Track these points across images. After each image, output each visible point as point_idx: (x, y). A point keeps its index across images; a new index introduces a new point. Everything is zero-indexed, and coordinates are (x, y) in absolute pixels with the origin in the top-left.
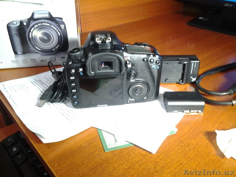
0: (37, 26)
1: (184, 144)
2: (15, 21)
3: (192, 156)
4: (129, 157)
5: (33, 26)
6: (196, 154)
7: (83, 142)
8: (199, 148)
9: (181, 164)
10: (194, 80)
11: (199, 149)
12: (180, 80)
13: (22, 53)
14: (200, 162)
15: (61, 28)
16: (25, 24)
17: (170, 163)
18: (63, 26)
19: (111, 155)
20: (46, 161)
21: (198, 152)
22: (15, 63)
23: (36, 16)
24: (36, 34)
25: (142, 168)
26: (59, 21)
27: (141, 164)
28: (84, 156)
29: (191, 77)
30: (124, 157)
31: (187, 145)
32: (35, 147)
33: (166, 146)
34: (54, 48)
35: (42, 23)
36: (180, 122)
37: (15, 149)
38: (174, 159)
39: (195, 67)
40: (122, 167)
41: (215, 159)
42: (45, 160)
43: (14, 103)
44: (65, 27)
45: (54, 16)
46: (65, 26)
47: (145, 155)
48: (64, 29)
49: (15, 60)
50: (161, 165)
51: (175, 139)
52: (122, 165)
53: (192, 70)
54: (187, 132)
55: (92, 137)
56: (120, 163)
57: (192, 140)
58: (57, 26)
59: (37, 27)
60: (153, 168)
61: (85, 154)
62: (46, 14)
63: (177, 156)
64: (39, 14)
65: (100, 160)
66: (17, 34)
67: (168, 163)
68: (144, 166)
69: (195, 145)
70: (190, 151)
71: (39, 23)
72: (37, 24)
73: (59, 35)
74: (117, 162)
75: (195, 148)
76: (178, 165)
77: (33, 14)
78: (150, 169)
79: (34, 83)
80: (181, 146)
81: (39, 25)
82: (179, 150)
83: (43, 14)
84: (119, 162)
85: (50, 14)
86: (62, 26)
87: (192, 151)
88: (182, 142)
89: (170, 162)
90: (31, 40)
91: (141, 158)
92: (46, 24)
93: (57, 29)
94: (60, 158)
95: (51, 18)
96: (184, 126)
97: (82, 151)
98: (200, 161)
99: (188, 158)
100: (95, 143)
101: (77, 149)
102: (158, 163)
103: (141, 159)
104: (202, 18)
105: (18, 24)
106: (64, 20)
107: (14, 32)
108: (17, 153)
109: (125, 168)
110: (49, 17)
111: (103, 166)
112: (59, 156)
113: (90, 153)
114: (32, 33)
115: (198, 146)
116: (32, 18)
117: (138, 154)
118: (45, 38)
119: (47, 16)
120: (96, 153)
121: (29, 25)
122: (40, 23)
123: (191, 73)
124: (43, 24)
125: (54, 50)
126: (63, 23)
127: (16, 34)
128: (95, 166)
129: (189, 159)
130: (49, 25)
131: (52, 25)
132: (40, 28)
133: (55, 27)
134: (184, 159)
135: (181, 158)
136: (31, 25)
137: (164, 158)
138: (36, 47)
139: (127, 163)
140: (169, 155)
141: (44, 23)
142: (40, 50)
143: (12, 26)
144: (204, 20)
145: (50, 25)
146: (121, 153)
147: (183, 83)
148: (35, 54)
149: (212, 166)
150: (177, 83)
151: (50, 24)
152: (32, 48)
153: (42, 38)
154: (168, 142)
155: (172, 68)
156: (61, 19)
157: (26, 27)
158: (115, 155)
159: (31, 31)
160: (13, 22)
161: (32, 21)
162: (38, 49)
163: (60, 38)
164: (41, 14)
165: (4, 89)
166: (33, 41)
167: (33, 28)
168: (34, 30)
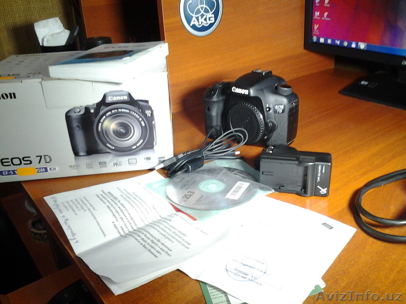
0: (110, 113)
2: (78, 108)
5: (104, 114)
13: (85, 154)
15: (146, 114)
16: (92, 111)
18: (150, 112)
22: (74, 169)
23: (109, 99)
24: (109, 125)
26: (144, 105)
34: (135, 144)
35: (117, 109)
44: (152, 114)
45: (136, 98)
46: (152, 111)
48: (150, 116)
49: (75, 165)
54: (344, 287)
58: (140, 112)
59: (110, 116)
62: (125, 95)
64: (113, 96)
66: (80, 125)
71: (113, 109)
72: (111, 110)
73: (143, 125)
77: (105, 97)
79: (101, 197)
81: (113, 111)
83: (120, 96)
85: (130, 95)
86: (148, 113)
90: (101, 135)
92: (123, 110)
93: (141, 117)
95: (131, 102)
96: (339, 277)
104: (366, 83)
105: (82, 112)
106: (150, 104)
107: (75, 124)
110: (129, 100)
114: (102, 123)
116: (103, 103)
118: (121, 130)
119: (126, 98)
121: (99, 112)
122: (115, 109)
124: (120, 110)
125: (135, 147)
126: (150, 108)
127: (78, 127)
130: (128, 111)
131: (133, 111)
132: (115, 116)
133: (137, 113)
136: (101, 113)
138: (108, 145)
141: (121, 108)
142: (113, 148)
143: (73, 115)
144: (369, 86)
145: (130, 112)
148: (106, 154)
151: (130, 110)
152: (101, 146)
153: (117, 131)
156: (147, 102)
157: (93, 115)
159: (102, 121)
160: (74, 108)
161: (102, 107)
162: (110, 146)
163: (144, 129)
164: (116, 96)
165: (55, 207)
166: (103, 134)
167: (104, 117)
168: (105, 119)
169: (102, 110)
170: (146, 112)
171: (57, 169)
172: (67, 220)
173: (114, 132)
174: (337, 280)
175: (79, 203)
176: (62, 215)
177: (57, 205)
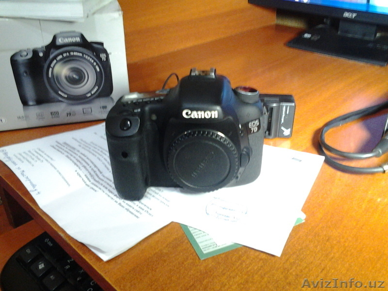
0: (60, 57)
1: (322, 237)
2: (25, 51)
3: (337, 255)
4: (241, 264)
5: (55, 58)
6: (342, 252)
7: (164, 246)
8: (345, 242)
9: (323, 269)
11: (346, 244)
12: (265, 133)
13: (35, 103)
14: (352, 264)
15: (101, 58)
16: (41, 54)
17: (307, 270)
18: (105, 55)
19: (213, 263)
20: (110, 281)
21: (345, 249)
22: (23, 120)
23: (60, 41)
24: (61, 70)
25: (266, 279)
26: (98, 48)
27: (263, 274)
28: (170, 269)
30: (233, 264)
31: (327, 238)
32: (87, 260)
33: (295, 242)
34: (90, 92)
35: (69, 52)
38: (312, 262)
40: (233, 281)
41: (373, 258)
42: (107, 279)
43: (34, 186)
44: (107, 58)
45: (90, 39)
46: (107, 55)
47: (266, 259)
48: (105, 60)
49: (23, 115)
50: (294, 273)
51: (306, 231)
52: (234, 278)
53: (283, 117)
54: (322, 219)
55: (177, 237)
56: (229, 275)
57: (332, 231)
58: (94, 55)
59: (61, 60)
60: (282, 278)
61: (171, 264)
62: (77, 37)
63: (314, 258)
64: (64, 37)
65: (198, 272)
67: (304, 269)
68: (269, 277)
69: (338, 239)
70: (332, 247)
72: (62, 54)
73: (98, 70)
74: (225, 273)
75: (339, 242)
76: (320, 271)
77: (55, 38)
78: (278, 281)
80: (319, 242)
81: (65, 55)
82: (316, 247)
83: (72, 37)
84: (228, 273)
85: (82, 37)
86: (103, 56)
87: (335, 247)
88: (318, 235)
89: (306, 267)
90: (52, 81)
91: (260, 264)
92: (75, 54)
93: (95, 61)
94: (132, 275)
95: (84, 44)
97: (165, 261)
98: (352, 262)
99: (332, 258)
100: (183, 247)
101: (157, 258)
102: (288, 271)
103: (262, 267)
104: (309, 36)
105: (30, 56)
106: (105, 46)
107: (22, 69)
108: (47, 272)
109: (240, 282)
110: (81, 42)
111: (205, 282)
112: (130, 272)
113: (179, 263)
114: (53, 69)
115: (343, 238)
116: (53, 45)
117: (254, 259)
118: (74, 76)
119: (78, 39)
120: (188, 261)
121: (49, 56)
122: (66, 52)
124: (72, 53)
125: (89, 95)
126: (105, 51)
127: (26, 72)
128: (191, 283)
129: (333, 260)
130: (81, 55)
131: (86, 54)
132: (67, 60)
133: (90, 57)
134: (327, 262)
135: (322, 260)
136: (51, 57)
137: (297, 262)
138: (60, 92)
139: (240, 275)
140: (302, 256)
141: (73, 51)
142: (66, 96)
143: (20, 59)
144: (312, 38)
145: (83, 55)
146: (228, 259)
147: (270, 137)
148: (58, 103)
149: (371, 268)
151: (83, 53)
152: (53, 94)
153: (69, 77)
154: (297, 237)
156: (102, 44)
157: (42, 59)
158: (219, 263)
159: (52, 65)
160: (21, 51)
161: (52, 50)
162: (63, 94)
163: (99, 75)
164: (67, 37)
165: (7, 159)
166: (55, 82)
167: (55, 61)
168: (56, 64)
169: (52, 53)
170: (101, 55)
171: (4, 120)
172: (23, 171)
173: (66, 78)
174: (313, 212)
175: (34, 155)
176: (17, 166)
177: (9, 158)
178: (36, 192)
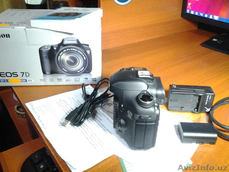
0: (65, 50)
2: (47, 46)
5: (62, 51)
7: (106, 169)
10: (208, 110)
12: (194, 110)
13: (49, 73)
16: (55, 48)
18: (89, 51)
22: (43, 81)
23: (65, 42)
24: (65, 57)
26: (86, 47)
29: (205, 107)
34: (79, 70)
36: (194, 154)
37: (42, 167)
39: (210, 99)
43: (43, 125)
44: (90, 53)
45: (82, 42)
46: (91, 51)
48: (89, 54)
49: (43, 79)
53: (207, 101)
58: (83, 51)
59: (65, 52)
62: (75, 41)
64: (68, 41)
66: (47, 56)
71: (67, 48)
72: (66, 49)
73: (85, 59)
77: (63, 41)
81: (68, 50)
83: (72, 41)
85: (78, 41)
86: (88, 52)
90: (60, 63)
92: (73, 49)
93: (84, 54)
95: (79, 44)
96: (198, 159)
100: (116, 171)
104: (216, 40)
105: (49, 49)
106: (90, 47)
107: (44, 55)
110: (77, 44)
114: (61, 56)
116: (62, 44)
118: (72, 61)
119: (76, 42)
121: (59, 50)
122: (68, 48)
123: (206, 104)
124: (71, 49)
125: (79, 71)
126: (89, 49)
127: (46, 57)
130: (76, 50)
131: (79, 50)
132: (68, 53)
133: (81, 52)
136: (60, 50)
138: (63, 69)
141: (72, 48)
142: (66, 71)
143: (44, 50)
144: (217, 42)
147: (197, 113)
148: (62, 74)
150: (192, 112)
151: (77, 50)
152: (59, 70)
153: (69, 61)
155: (188, 98)
156: (88, 45)
157: (55, 51)
159: (60, 55)
160: (45, 46)
161: (61, 47)
162: (65, 70)
163: (85, 62)
164: (70, 40)
166: (61, 63)
167: (62, 52)
168: (62, 54)
169: (61, 48)
170: (87, 51)
171: (32, 80)
172: (39, 117)
173: (67, 62)
176: (37, 114)
177: (33, 109)
178: (44, 128)
